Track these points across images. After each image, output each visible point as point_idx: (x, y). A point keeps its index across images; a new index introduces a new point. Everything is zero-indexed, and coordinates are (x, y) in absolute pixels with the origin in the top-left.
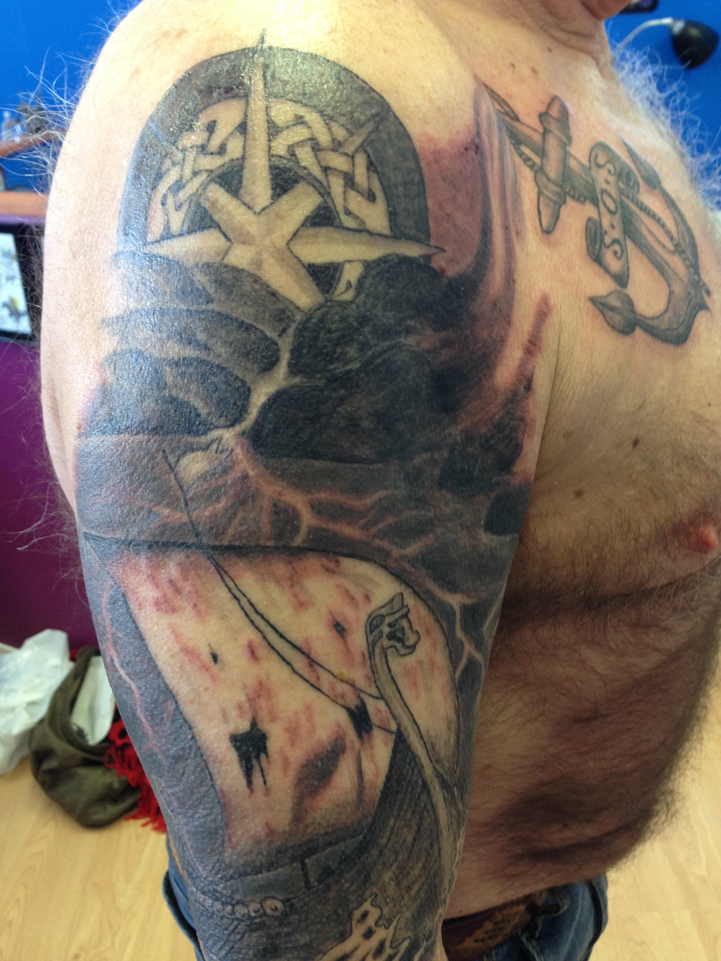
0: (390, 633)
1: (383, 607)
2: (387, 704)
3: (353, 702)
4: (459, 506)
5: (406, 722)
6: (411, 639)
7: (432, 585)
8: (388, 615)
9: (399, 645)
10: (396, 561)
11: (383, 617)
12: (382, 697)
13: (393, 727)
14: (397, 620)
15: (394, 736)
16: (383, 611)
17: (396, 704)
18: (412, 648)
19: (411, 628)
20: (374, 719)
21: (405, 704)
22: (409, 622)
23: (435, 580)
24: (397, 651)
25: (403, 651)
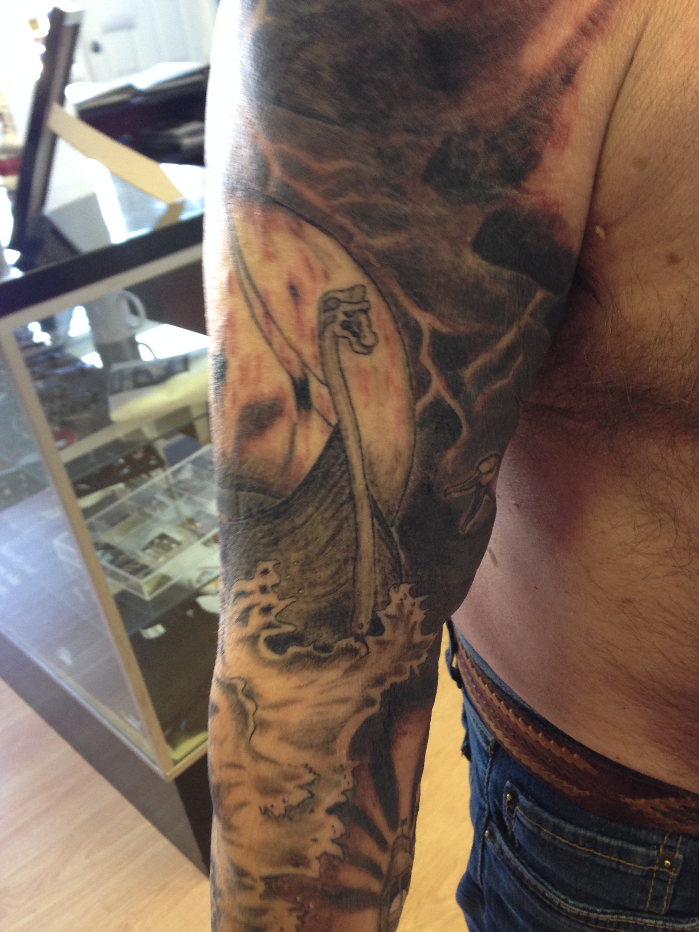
0: (344, 322)
1: (342, 291)
2: (331, 394)
3: (298, 374)
4: (444, 212)
5: (347, 423)
6: (369, 341)
7: (397, 290)
8: (345, 302)
9: (353, 339)
10: (359, 247)
11: (339, 302)
12: (326, 384)
13: (333, 420)
14: (354, 312)
15: (331, 430)
16: (341, 296)
17: (341, 398)
18: (368, 350)
19: (370, 326)
20: (316, 402)
21: (351, 404)
22: (368, 319)
23: (403, 286)
24: (351, 344)
25: (357, 348)
